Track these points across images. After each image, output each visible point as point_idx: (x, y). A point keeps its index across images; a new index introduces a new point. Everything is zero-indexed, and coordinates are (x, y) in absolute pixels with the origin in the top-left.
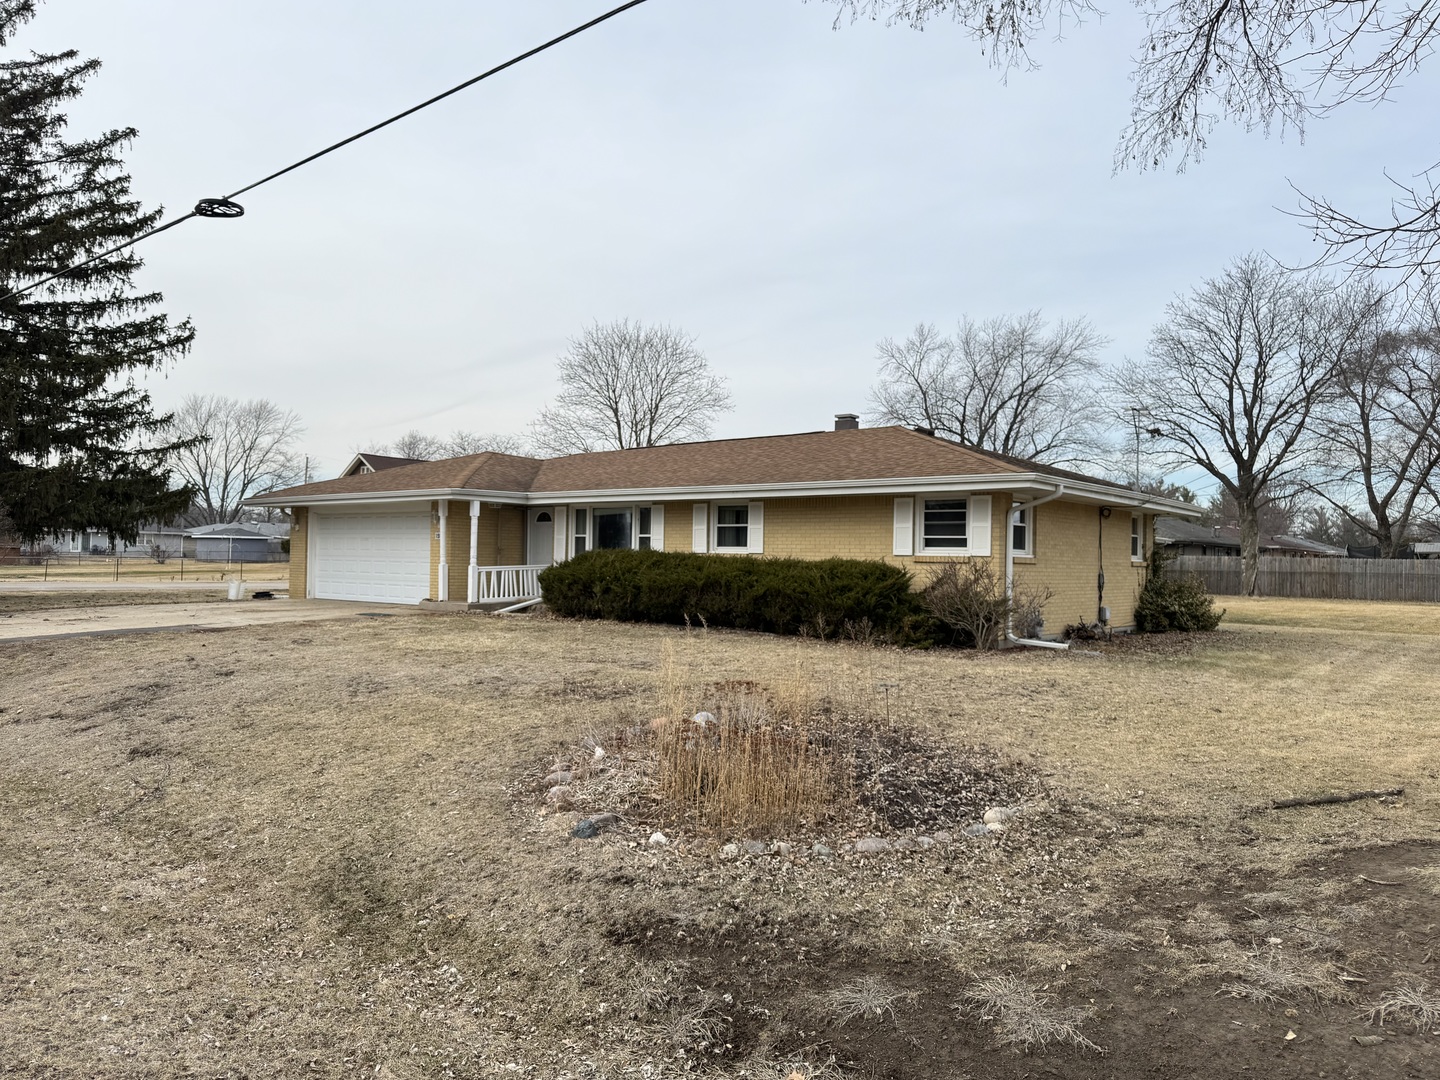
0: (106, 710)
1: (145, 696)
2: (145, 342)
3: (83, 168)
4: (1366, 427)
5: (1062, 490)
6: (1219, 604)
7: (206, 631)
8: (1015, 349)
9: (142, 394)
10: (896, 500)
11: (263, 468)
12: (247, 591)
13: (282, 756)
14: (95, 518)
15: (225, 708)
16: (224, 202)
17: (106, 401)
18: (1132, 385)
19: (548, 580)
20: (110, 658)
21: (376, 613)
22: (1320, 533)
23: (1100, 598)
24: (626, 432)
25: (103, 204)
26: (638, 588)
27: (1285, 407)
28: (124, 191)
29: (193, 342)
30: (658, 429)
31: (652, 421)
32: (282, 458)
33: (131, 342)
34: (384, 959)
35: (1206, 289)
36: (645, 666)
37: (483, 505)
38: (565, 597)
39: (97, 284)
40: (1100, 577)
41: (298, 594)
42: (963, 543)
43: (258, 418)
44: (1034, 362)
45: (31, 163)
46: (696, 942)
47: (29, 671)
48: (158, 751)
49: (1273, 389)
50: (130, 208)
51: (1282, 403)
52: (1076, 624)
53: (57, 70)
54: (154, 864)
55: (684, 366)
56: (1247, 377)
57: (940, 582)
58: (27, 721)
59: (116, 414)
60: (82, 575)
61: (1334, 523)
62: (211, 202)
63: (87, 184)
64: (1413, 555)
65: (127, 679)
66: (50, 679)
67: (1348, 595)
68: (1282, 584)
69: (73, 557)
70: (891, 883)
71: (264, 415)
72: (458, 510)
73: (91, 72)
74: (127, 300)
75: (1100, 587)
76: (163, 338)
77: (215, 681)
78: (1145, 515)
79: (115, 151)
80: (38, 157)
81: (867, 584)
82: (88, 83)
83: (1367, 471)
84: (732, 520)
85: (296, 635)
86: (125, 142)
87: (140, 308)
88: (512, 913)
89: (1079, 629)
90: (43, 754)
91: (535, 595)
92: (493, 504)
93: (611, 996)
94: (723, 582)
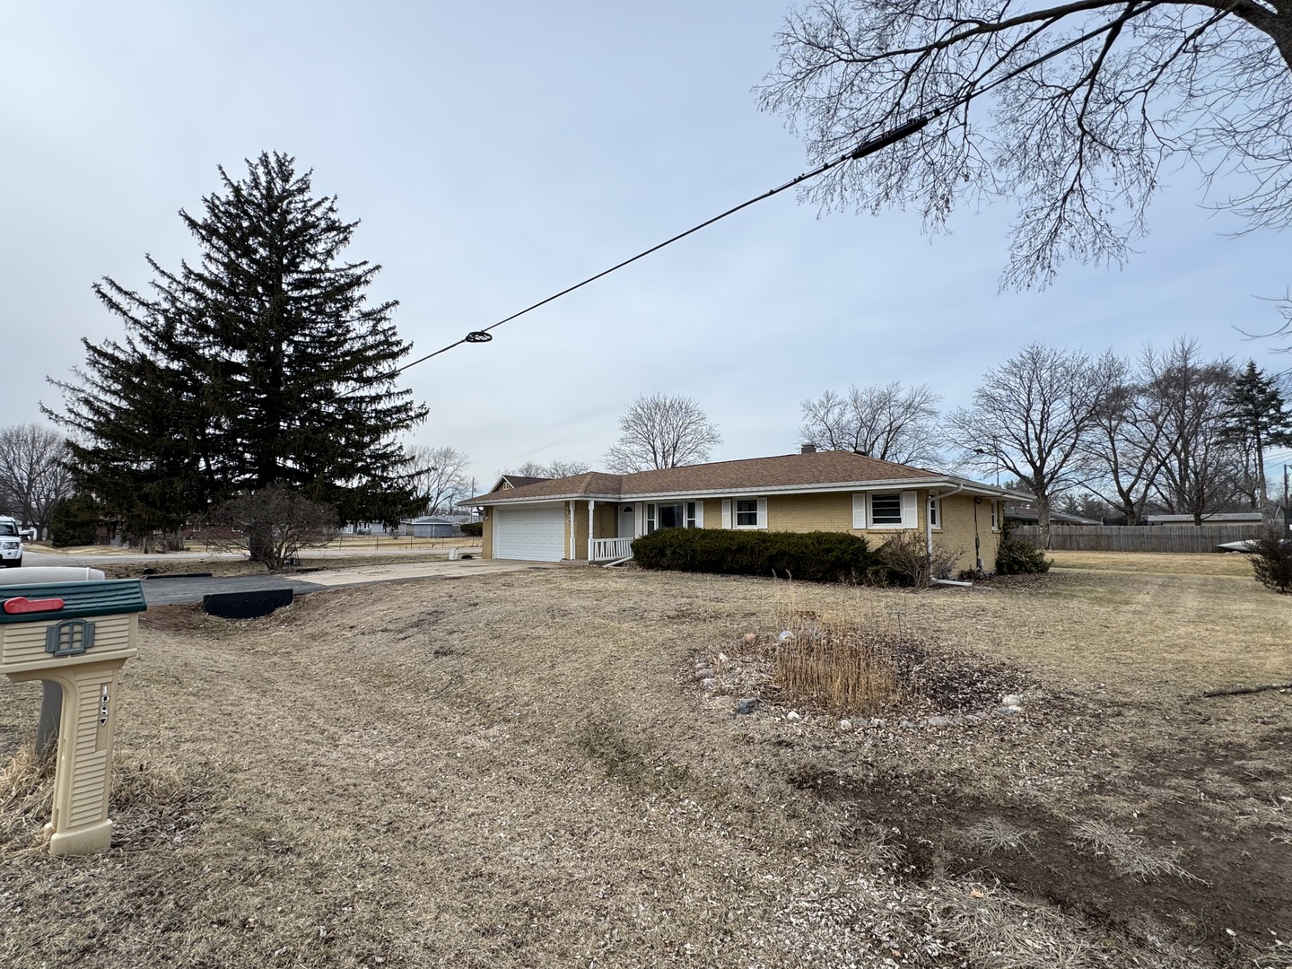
0: (412, 627)
1: (432, 619)
2: (403, 416)
3: (371, 323)
4: (1113, 445)
5: (962, 487)
6: (1049, 556)
7: (450, 578)
8: (885, 403)
9: (399, 445)
10: (854, 495)
11: (448, 484)
12: (459, 554)
13: (526, 656)
14: (378, 515)
15: (480, 625)
16: (482, 333)
17: (379, 449)
18: (963, 424)
19: (636, 546)
20: (405, 596)
21: (537, 567)
22: (1071, 509)
23: (977, 553)
24: (659, 459)
25: (384, 342)
26: (694, 551)
27: (1062, 434)
28: (394, 334)
29: (428, 415)
30: (678, 455)
31: (674, 451)
32: (459, 479)
33: (394, 416)
34: (644, 794)
35: (1007, 365)
36: (718, 600)
37: (595, 502)
38: (648, 557)
39: (377, 386)
40: (977, 540)
41: (487, 556)
42: (899, 521)
43: (445, 457)
44: (897, 411)
45: (345, 322)
46: (853, 789)
47: (362, 603)
48: (451, 652)
49: (1054, 422)
50: (398, 343)
51: (1060, 431)
52: (967, 570)
53: (359, 271)
54: (474, 725)
55: (694, 418)
56: (1036, 416)
57: (888, 544)
58: (369, 633)
59: (385, 456)
60: (356, 546)
61: (1080, 505)
62: (474, 334)
63: (374, 332)
64: (1145, 523)
65: (417, 609)
66: (374, 608)
67: (1109, 549)
68: (1064, 543)
69: (349, 536)
70: (969, 748)
71: (448, 455)
72: (581, 506)
73: (377, 271)
74: (394, 394)
75: (977, 547)
76: (412, 414)
77: (469, 609)
78: (998, 501)
79: (387, 313)
80: (348, 319)
81: (843, 547)
82: (375, 278)
83: (1115, 472)
84: (747, 509)
85: (502, 580)
86: (393, 308)
87: (401, 397)
88: (717, 765)
89: (968, 573)
90: (384, 653)
91: (628, 555)
92: (600, 502)
93: (811, 825)
94: (749, 547)
